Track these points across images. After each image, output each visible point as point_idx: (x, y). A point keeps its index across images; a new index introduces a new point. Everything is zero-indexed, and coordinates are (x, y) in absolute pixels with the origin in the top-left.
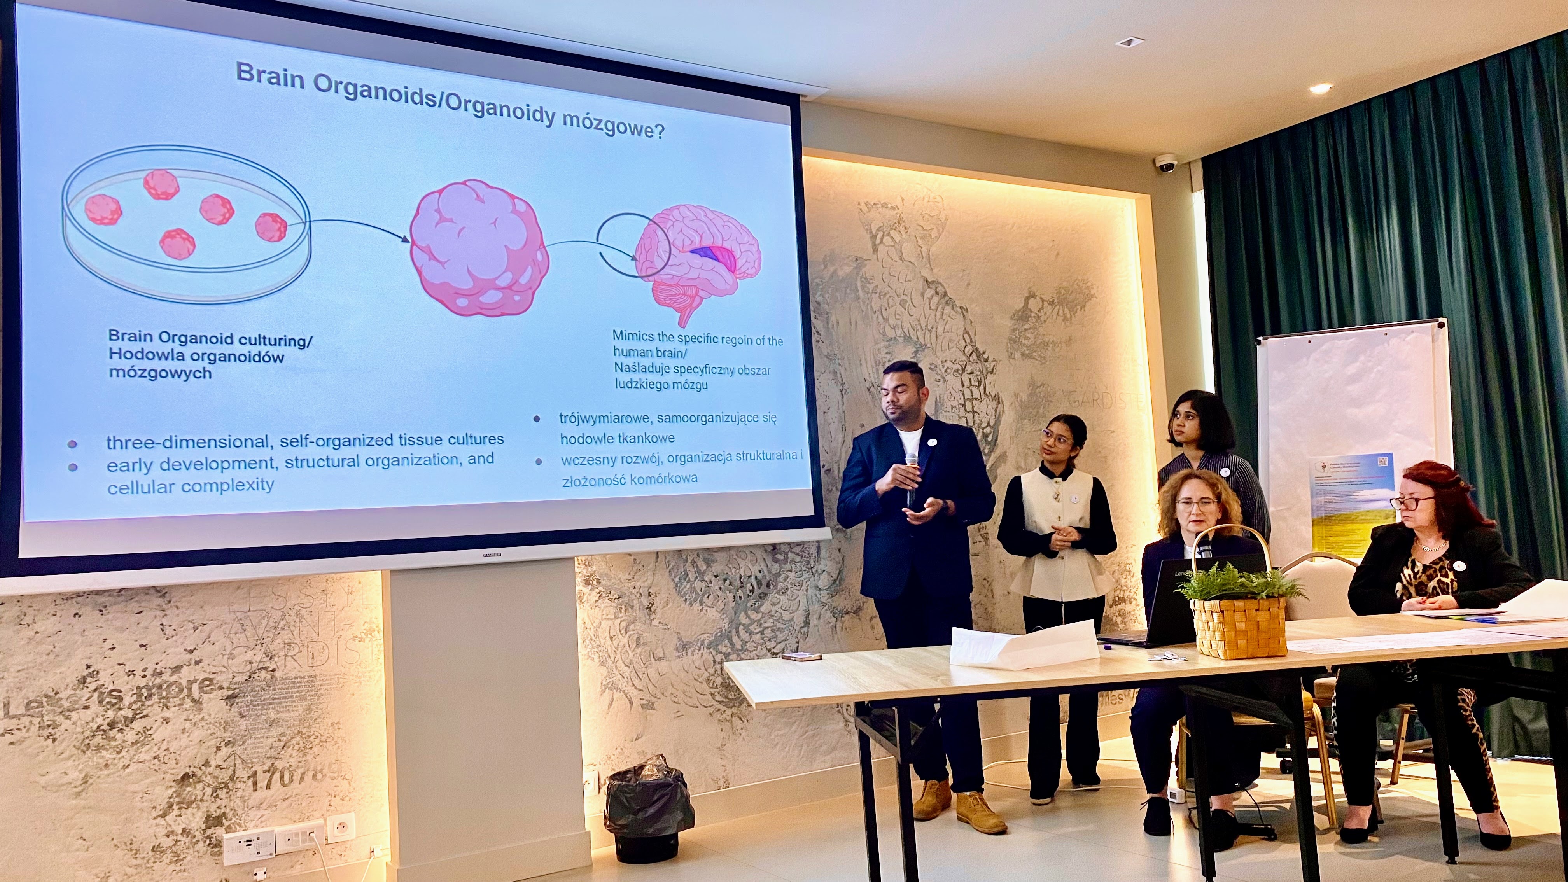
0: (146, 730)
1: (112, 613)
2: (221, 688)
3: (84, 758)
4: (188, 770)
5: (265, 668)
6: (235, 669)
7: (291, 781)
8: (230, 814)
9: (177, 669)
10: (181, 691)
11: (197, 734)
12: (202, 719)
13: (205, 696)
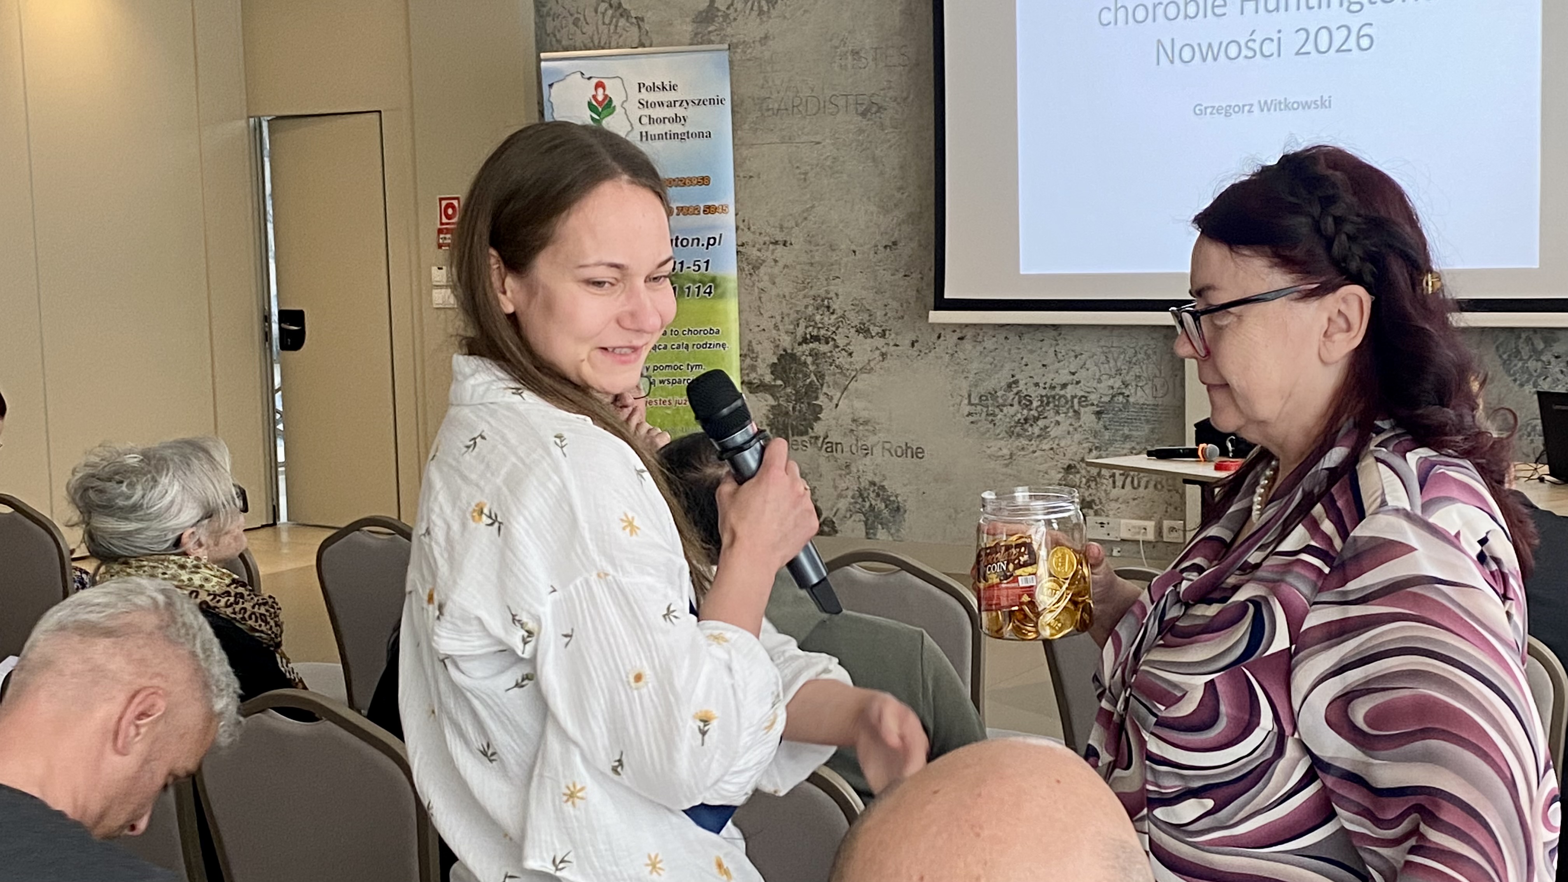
0: (1046, 427)
1: (1026, 339)
2: (1093, 405)
3: (1010, 441)
4: (1071, 462)
5: (1122, 394)
6: (1101, 391)
7: (1139, 485)
8: (1097, 502)
9: (1064, 386)
10: (1067, 402)
11: (1077, 437)
12: (1080, 426)
13: (1082, 410)
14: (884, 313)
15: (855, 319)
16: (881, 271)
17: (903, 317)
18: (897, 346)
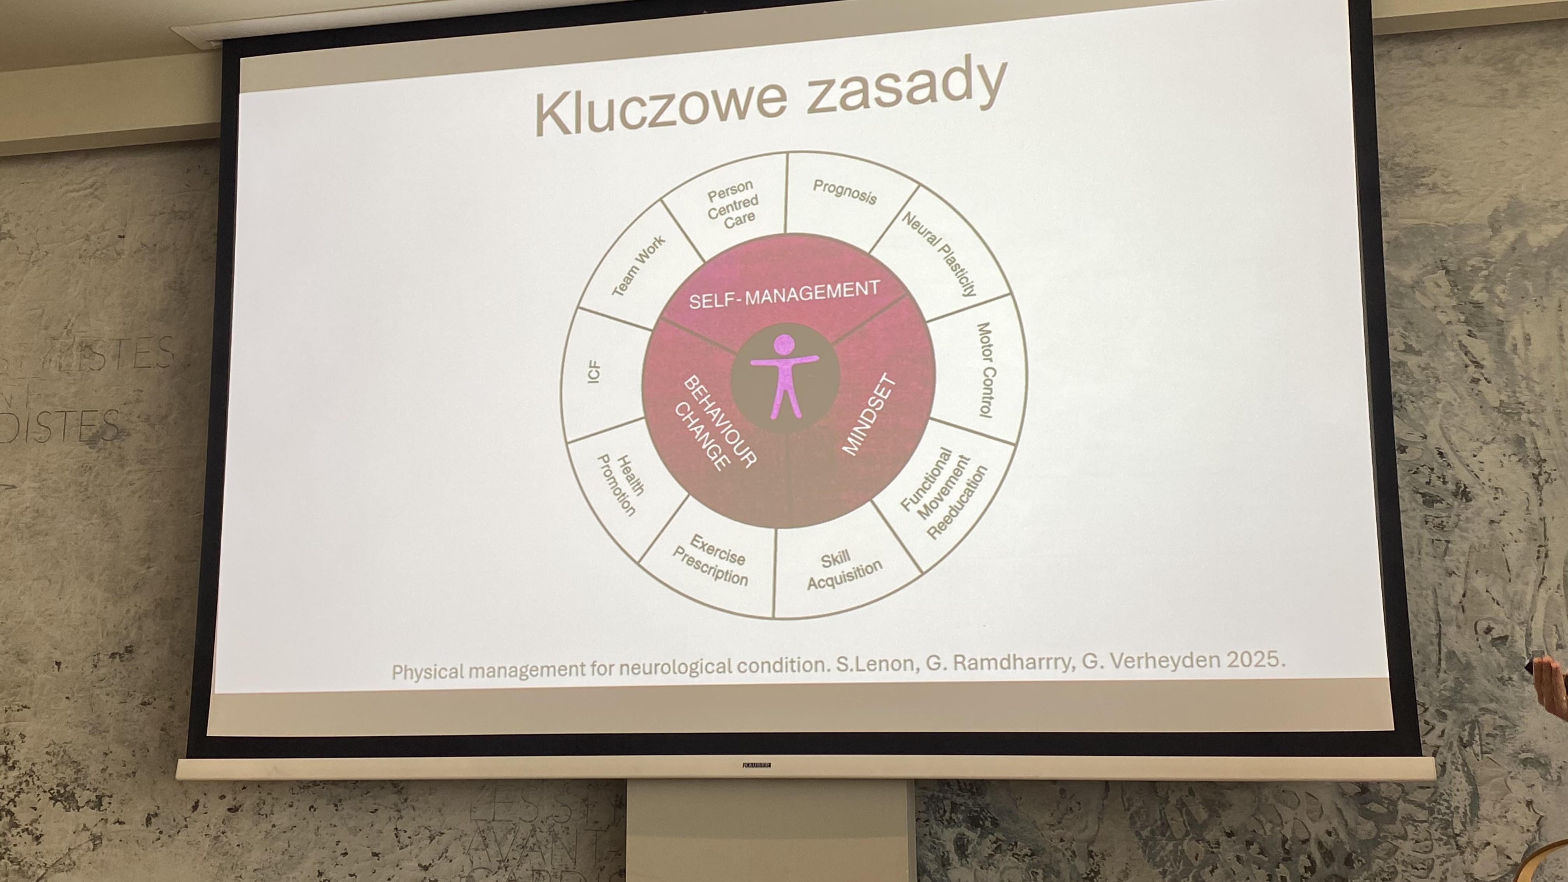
14: (102, 768)
15: (50, 778)
16: (104, 698)
17: (134, 773)
18: (121, 823)
